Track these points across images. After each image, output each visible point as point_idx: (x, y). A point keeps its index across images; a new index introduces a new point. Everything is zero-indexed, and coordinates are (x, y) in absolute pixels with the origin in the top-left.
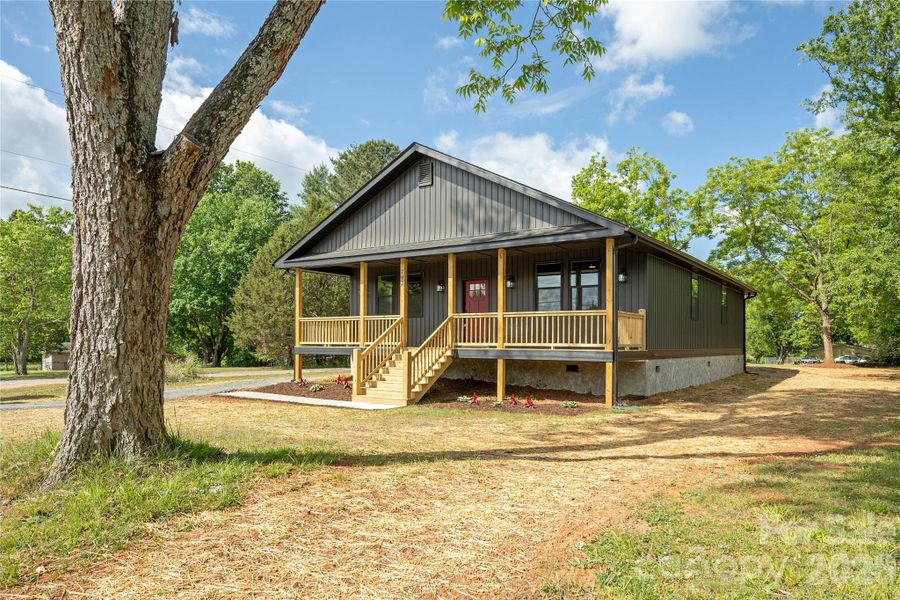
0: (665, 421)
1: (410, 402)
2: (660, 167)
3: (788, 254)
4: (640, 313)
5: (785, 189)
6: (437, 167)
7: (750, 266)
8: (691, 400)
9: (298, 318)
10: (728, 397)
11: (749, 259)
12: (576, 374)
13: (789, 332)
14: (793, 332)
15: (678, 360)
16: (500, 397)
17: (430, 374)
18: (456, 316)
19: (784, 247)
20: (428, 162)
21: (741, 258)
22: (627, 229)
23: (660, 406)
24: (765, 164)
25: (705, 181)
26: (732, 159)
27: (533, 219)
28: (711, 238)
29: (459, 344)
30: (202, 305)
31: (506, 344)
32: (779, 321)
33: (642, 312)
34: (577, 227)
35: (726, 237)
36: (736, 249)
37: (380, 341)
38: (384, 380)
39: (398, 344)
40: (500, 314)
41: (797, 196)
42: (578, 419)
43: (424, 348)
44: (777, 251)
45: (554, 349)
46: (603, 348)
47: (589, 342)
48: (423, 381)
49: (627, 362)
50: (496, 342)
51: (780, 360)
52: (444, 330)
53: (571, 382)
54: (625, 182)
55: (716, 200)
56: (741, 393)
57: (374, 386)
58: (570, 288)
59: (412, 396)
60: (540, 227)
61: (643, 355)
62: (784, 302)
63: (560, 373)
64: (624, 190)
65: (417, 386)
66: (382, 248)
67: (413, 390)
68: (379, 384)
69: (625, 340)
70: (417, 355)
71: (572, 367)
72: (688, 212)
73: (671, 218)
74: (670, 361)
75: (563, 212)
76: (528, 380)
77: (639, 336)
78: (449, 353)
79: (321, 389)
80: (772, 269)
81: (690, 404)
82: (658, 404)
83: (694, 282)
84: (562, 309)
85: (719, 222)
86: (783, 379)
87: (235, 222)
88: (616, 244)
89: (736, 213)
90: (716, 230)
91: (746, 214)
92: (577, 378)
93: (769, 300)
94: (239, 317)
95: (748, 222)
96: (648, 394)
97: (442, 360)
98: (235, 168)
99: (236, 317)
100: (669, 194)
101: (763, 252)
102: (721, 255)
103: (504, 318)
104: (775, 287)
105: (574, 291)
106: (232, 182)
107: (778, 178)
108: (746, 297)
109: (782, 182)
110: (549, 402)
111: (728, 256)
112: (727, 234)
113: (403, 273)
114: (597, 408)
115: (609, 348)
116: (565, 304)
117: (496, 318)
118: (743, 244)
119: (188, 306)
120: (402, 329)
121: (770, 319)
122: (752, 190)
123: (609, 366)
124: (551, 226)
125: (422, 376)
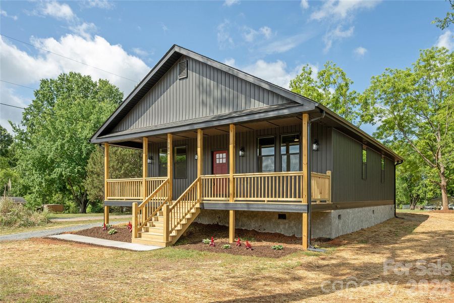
0: (344, 264)
1: (168, 244)
2: (343, 75)
3: (420, 135)
4: (327, 174)
5: (418, 90)
6: (190, 63)
7: (396, 143)
8: (362, 242)
9: (106, 180)
10: (388, 239)
11: (396, 139)
12: (285, 221)
13: (417, 188)
14: (420, 188)
15: (354, 209)
16: (231, 239)
17: (184, 222)
18: (203, 177)
19: (417, 130)
20: (185, 60)
21: (391, 138)
22: (317, 105)
23: (341, 248)
24: (407, 72)
25: (370, 86)
26: (386, 70)
27: (252, 100)
28: (373, 124)
29: (205, 199)
30: (72, 172)
31: (235, 199)
32: (412, 182)
33: (329, 173)
34: (282, 105)
35: (382, 124)
36: (388, 132)
37: (153, 196)
38: (154, 226)
39: (166, 198)
40: (231, 175)
41: (426, 95)
42: (279, 262)
43: (179, 201)
44: (413, 133)
45: (266, 203)
46: (301, 202)
47: (291, 197)
48: (179, 227)
49: (318, 212)
50: (229, 197)
51: (412, 207)
52: (194, 188)
53: (281, 227)
54: (322, 85)
55: (376, 99)
56: (396, 235)
57: (147, 231)
58: (281, 156)
59: (170, 239)
60: (257, 105)
61: (329, 207)
62: (417, 167)
63: (274, 220)
64: (321, 91)
65: (174, 231)
66: (156, 126)
67: (171, 235)
68: (151, 229)
69: (316, 195)
70: (173, 207)
71: (282, 216)
72: (360, 106)
73: (349, 110)
74: (348, 210)
75: (273, 93)
76: (253, 225)
77: (327, 192)
78: (198, 205)
79: (116, 233)
80: (410, 146)
81: (362, 245)
82: (339, 245)
83: (364, 152)
84: (275, 171)
85: (378, 113)
86: (421, 222)
87: (92, 117)
88: (310, 118)
89: (389, 108)
90: (376, 119)
91: (394, 108)
92: (285, 224)
93: (408, 167)
94: (90, 179)
95: (396, 113)
96: (333, 237)
97: (193, 211)
98: (98, 84)
99: (89, 180)
100: (348, 93)
101: (405, 134)
102: (380, 135)
103: (234, 178)
104: (412, 157)
105: (284, 158)
106: (96, 93)
107: (414, 82)
108: (396, 163)
109: (416, 86)
110: (264, 243)
111: (383, 136)
112: (383, 122)
113: (169, 146)
114: (296, 250)
115: (304, 201)
116: (278, 168)
117: (229, 178)
118: (392, 128)
119: (63, 173)
120: (169, 186)
121: (406, 180)
122: (398, 91)
123: (305, 216)
124: (265, 105)
125: (178, 223)
